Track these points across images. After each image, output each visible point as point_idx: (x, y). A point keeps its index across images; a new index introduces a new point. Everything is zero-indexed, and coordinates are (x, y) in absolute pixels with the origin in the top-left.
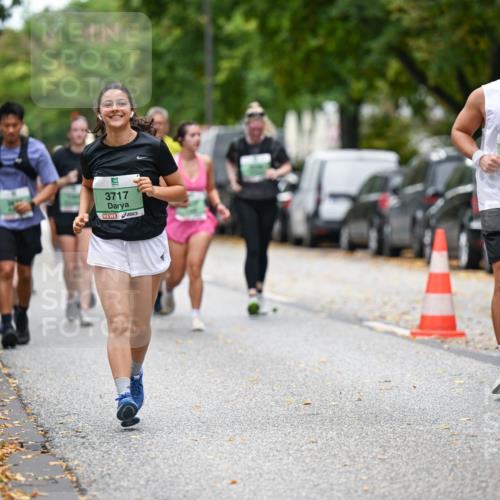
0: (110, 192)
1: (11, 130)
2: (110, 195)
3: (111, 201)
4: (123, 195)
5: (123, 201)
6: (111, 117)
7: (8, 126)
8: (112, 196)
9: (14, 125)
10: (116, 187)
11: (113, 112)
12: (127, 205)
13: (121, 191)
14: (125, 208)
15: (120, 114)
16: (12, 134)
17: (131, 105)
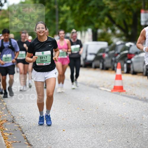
0: (41, 56)
1: (7, 37)
2: (41, 57)
3: (42, 59)
4: (45, 57)
5: (45, 59)
6: (39, 33)
7: (5, 36)
8: (42, 58)
9: (8, 36)
10: (43, 55)
11: (40, 31)
12: (47, 61)
13: (45, 56)
14: (46, 62)
15: (42, 31)
16: (7, 38)
17: (46, 28)
